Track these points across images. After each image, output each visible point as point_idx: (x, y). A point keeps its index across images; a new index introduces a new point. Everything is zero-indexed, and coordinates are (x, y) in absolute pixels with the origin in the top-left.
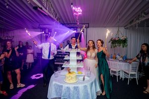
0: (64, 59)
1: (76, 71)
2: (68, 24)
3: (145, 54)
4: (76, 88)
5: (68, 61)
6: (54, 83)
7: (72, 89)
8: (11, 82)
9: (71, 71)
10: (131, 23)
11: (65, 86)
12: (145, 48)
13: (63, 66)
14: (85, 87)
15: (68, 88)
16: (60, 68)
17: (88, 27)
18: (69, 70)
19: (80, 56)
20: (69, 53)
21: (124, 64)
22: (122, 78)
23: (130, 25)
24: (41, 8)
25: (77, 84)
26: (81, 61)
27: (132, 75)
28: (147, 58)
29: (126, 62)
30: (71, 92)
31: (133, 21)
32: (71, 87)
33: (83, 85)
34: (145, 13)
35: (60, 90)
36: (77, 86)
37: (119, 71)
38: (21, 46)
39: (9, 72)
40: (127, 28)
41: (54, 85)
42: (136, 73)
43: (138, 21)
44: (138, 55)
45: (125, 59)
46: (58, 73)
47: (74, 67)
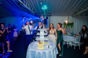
0: (37, 35)
1: (44, 42)
2: (39, 14)
3: (84, 32)
4: (44, 53)
5: (39, 36)
6: (30, 49)
7: (42, 53)
8: (3, 49)
10: (75, 13)
11: (37, 51)
12: (84, 28)
13: (36, 39)
14: (50, 52)
15: (39, 53)
16: (34, 41)
17: (51, 16)
18: (39, 41)
19: (46, 33)
20: (40, 31)
21: (72, 37)
22: (70, 46)
23: (75, 15)
24: (22, 4)
25: (45, 50)
26: (47, 36)
27: (76, 44)
28: (85, 34)
29: (73, 36)
30: (41, 55)
31: (77, 12)
32: (41, 52)
33: (48, 51)
34: (83, 8)
35: (34, 54)
36: (45, 51)
37: (69, 42)
38: (10, 27)
39: (3, 43)
40: (73, 17)
41: (30, 51)
42: (79, 43)
43: (79, 13)
44: (80, 32)
45: (72, 35)
46: (33, 44)
47: (43, 39)
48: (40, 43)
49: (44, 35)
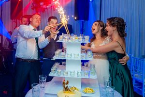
0: (54, 58)
1: (79, 86)
5: (62, 62)
9: (69, 85)
13: (51, 75)
16: (44, 79)
46: (41, 90)
47: (76, 76)
48: (66, 89)
49: (80, 59)
